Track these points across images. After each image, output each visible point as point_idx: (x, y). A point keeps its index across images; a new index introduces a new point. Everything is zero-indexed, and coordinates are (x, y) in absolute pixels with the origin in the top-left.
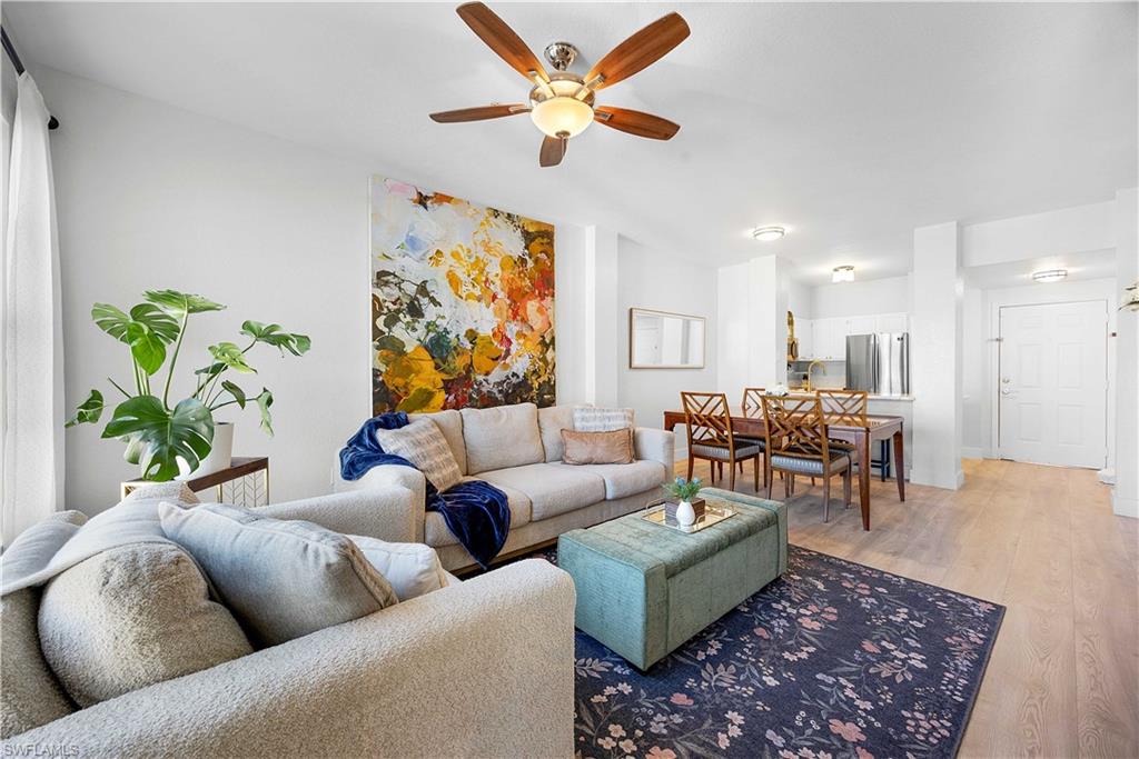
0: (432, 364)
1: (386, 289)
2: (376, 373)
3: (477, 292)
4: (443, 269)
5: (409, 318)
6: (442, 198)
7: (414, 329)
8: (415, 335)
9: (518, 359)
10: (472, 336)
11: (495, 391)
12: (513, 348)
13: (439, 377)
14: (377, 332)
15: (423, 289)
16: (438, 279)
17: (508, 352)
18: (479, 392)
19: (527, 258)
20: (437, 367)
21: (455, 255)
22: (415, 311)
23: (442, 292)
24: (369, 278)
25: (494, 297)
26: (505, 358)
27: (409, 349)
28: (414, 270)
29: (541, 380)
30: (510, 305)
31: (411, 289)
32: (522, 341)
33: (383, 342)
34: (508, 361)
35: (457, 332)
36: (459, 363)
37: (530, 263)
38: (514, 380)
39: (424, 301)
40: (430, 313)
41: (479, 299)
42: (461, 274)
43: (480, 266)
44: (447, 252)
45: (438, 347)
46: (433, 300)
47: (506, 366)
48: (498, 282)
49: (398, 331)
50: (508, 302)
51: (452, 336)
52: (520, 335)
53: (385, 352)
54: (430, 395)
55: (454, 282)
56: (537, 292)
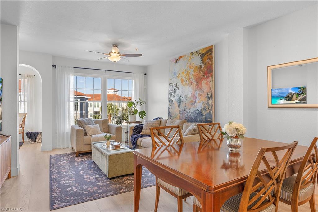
0: (178, 106)
1: (170, 87)
2: (169, 109)
3: (187, 83)
4: (180, 78)
5: (174, 94)
6: (180, 58)
7: (175, 97)
9: (199, 104)
10: (186, 97)
11: (192, 115)
12: (197, 100)
13: (179, 110)
14: (169, 98)
15: (176, 86)
16: (179, 82)
17: (195, 102)
19: (202, 64)
21: (183, 73)
22: (175, 92)
23: (180, 85)
24: (168, 85)
25: (192, 83)
26: (195, 104)
27: (174, 102)
29: (206, 112)
30: (196, 84)
31: (174, 86)
32: (200, 97)
33: (171, 101)
34: (195, 105)
35: (183, 96)
36: (183, 106)
37: (203, 66)
38: (197, 112)
39: (176, 88)
40: (177, 92)
41: (188, 85)
42: (184, 78)
43: (188, 74)
44: (181, 73)
46: (179, 89)
47: (195, 107)
48: (193, 77)
49: (172, 98)
50: (196, 83)
51: (182, 98)
52: (200, 95)
53: (170, 103)
55: (182, 81)
56: (205, 76)
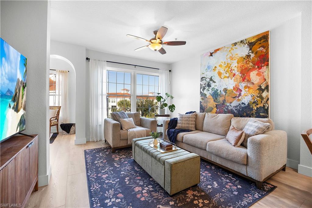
0: (213, 100)
1: (203, 82)
2: (201, 102)
3: (227, 75)
4: (217, 71)
5: (208, 88)
6: (216, 51)
7: (209, 91)
8: (209, 92)
9: (245, 97)
10: (225, 90)
11: (234, 109)
12: (243, 93)
13: (215, 104)
14: (201, 92)
15: (211, 79)
16: (215, 75)
17: (240, 95)
18: (227, 109)
19: (250, 54)
20: (214, 101)
21: (220, 66)
22: (209, 85)
23: (216, 78)
24: (200, 79)
25: (234, 75)
26: (239, 97)
27: (207, 96)
28: (208, 75)
29: (258, 106)
30: (241, 76)
31: (208, 80)
32: (247, 89)
33: (203, 95)
34: (240, 98)
35: (221, 89)
36: (221, 99)
37: (252, 55)
38: (243, 106)
39: (211, 82)
40: (213, 85)
41: (228, 77)
42: (222, 71)
43: (228, 66)
44: (218, 66)
45: (216, 95)
46: (214, 82)
47: (239, 100)
48: (236, 69)
49: (205, 92)
50: (240, 75)
51: (219, 91)
52: (246, 87)
53: (202, 97)
54: (213, 109)
55: (220, 74)
56: (256, 67)
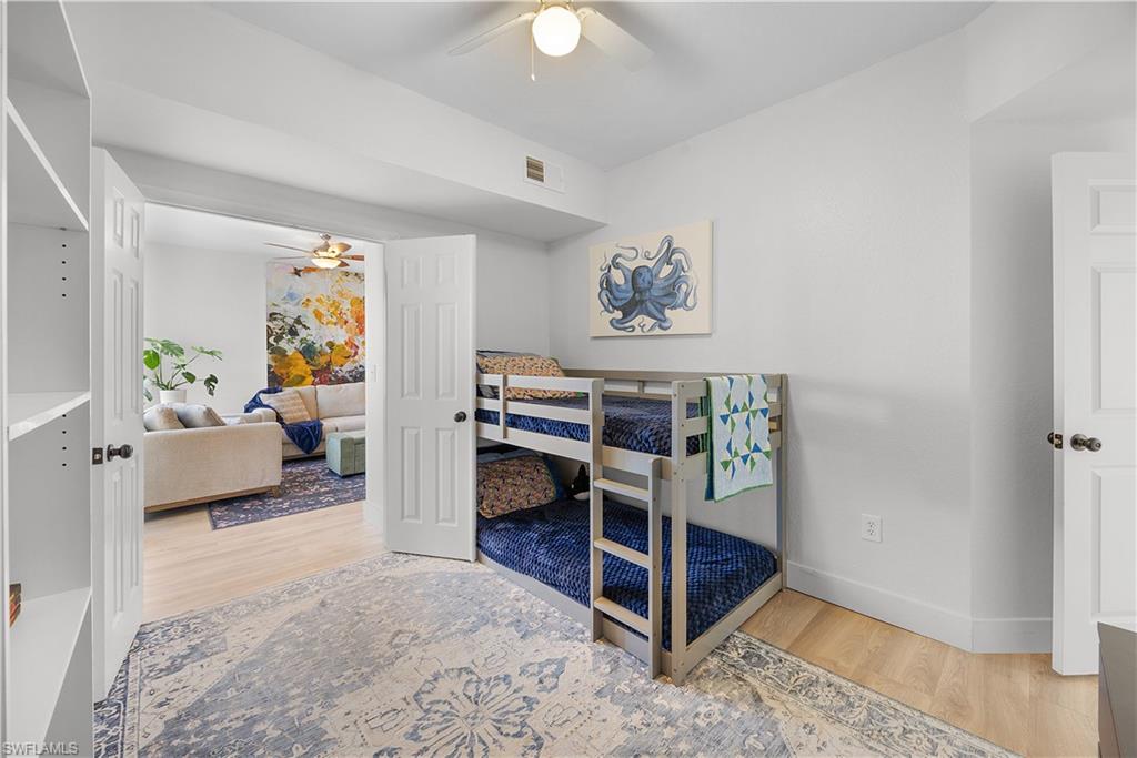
0: (304, 361)
1: (275, 322)
2: (269, 367)
3: (334, 320)
4: (311, 309)
5: (289, 337)
6: (309, 270)
7: (292, 343)
8: (294, 346)
10: (331, 345)
11: (347, 375)
13: (309, 369)
14: (269, 345)
15: (298, 321)
16: (309, 315)
17: (356, 353)
18: (335, 376)
20: (308, 363)
21: (319, 300)
22: (293, 333)
23: (311, 321)
24: (265, 317)
25: (346, 322)
26: (354, 357)
27: (289, 353)
28: (291, 311)
30: (358, 326)
31: (290, 321)
33: (275, 351)
35: (320, 343)
36: (323, 361)
39: (299, 327)
40: (303, 333)
41: (335, 324)
42: (323, 310)
43: (336, 305)
44: (313, 300)
45: (308, 352)
46: (305, 326)
47: (355, 362)
48: (348, 313)
49: (283, 344)
50: (356, 324)
51: (317, 346)
52: (365, 343)
53: (274, 356)
54: (303, 378)
55: (318, 315)
